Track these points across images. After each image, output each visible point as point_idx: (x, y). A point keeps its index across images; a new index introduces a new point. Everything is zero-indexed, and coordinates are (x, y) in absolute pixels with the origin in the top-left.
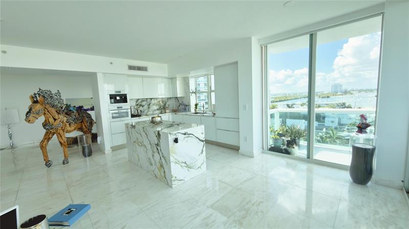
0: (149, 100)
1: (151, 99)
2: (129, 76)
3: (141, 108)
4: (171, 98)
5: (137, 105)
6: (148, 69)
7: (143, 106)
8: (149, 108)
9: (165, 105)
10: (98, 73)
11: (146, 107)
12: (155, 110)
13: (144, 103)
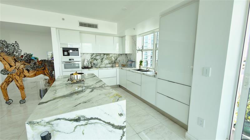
0: (102, 55)
1: (104, 54)
2: (81, 32)
3: (95, 62)
4: (121, 55)
5: (92, 58)
6: (99, 26)
7: (97, 60)
8: (102, 61)
9: (116, 60)
10: (52, 28)
11: (99, 61)
12: (107, 64)
13: (98, 57)
